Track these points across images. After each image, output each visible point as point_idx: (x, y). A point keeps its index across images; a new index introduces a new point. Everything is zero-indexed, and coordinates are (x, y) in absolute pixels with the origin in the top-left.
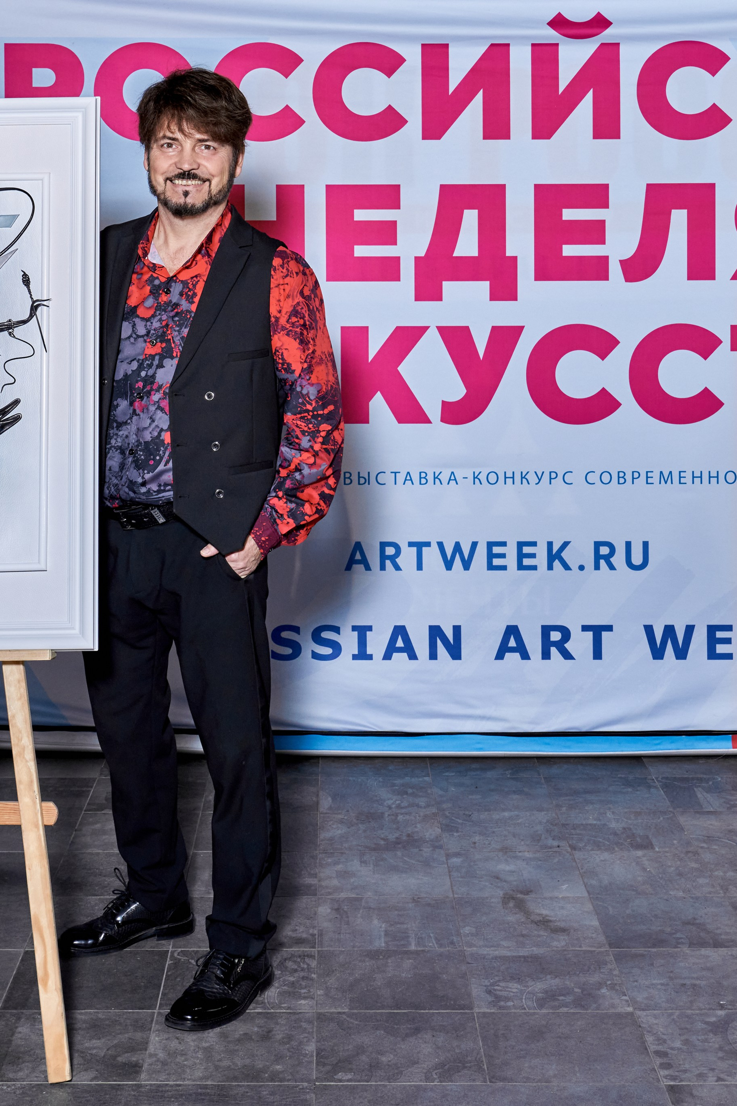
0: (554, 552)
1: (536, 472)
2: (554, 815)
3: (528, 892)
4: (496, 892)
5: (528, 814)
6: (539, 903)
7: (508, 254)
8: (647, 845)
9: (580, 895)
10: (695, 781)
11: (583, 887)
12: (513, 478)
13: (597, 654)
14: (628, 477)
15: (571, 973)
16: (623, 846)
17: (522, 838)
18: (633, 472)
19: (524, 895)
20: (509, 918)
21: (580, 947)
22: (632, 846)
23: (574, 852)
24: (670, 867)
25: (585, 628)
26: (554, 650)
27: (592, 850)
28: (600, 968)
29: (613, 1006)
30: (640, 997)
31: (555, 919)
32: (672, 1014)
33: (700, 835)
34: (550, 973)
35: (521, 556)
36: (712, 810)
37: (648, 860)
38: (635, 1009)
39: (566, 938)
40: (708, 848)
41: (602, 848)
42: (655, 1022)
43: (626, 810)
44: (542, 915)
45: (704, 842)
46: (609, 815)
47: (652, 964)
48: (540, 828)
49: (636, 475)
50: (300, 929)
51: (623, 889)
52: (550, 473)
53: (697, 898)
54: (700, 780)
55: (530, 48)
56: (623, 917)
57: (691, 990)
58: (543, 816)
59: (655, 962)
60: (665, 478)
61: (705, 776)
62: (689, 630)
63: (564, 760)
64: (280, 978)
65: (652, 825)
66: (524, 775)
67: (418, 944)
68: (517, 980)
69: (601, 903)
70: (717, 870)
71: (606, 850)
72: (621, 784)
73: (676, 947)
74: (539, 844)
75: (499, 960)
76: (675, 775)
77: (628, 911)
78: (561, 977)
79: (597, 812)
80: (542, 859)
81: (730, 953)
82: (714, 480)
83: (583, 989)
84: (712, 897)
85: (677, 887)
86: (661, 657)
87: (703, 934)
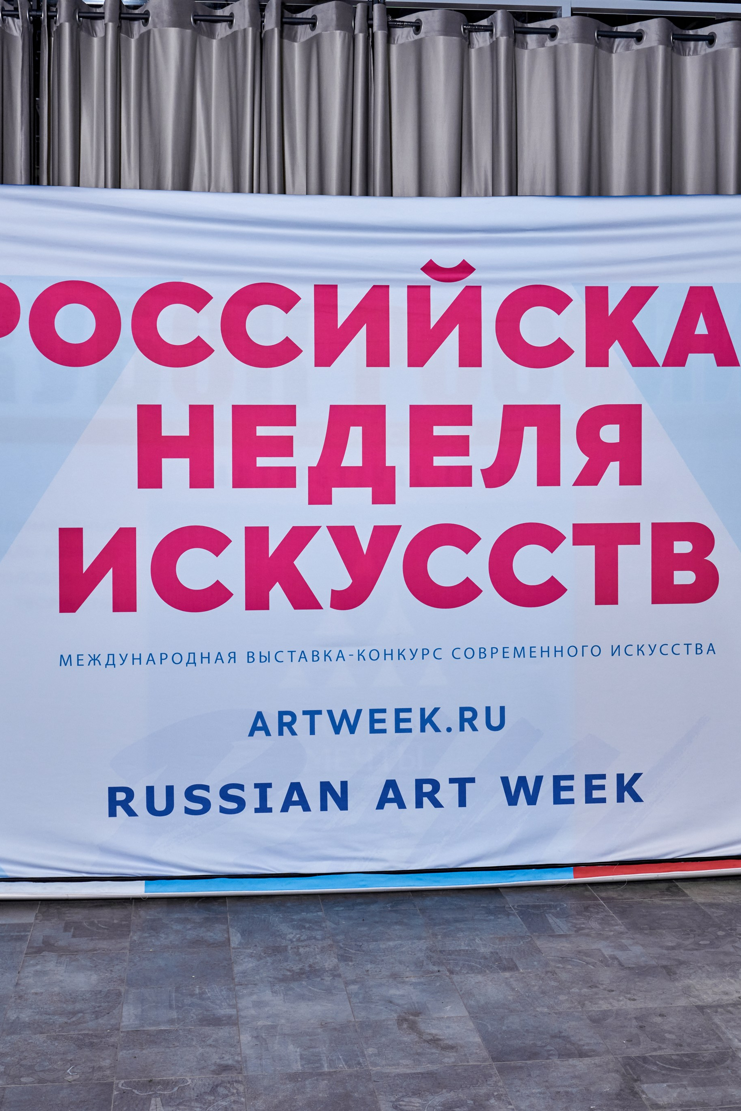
1: (410, 650)
2: (432, 943)
3: (417, 1014)
4: (392, 1015)
5: (410, 942)
6: (429, 1023)
7: (388, 464)
8: (513, 968)
9: (463, 1015)
10: (546, 908)
11: (464, 1007)
12: (392, 654)
13: (462, 802)
14: (488, 652)
15: (463, 1086)
16: (493, 969)
17: (407, 965)
18: (492, 648)
19: (415, 1017)
20: (405, 1039)
21: (468, 1062)
22: (500, 969)
23: (452, 976)
24: (534, 986)
25: (452, 781)
26: (425, 800)
27: (468, 973)
28: (487, 1080)
30: (523, 1105)
31: (444, 1037)
33: (555, 956)
34: (445, 1087)
35: (398, 721)
36: (562, 933)
37: (515, 981)
39: (455, 1054)
40: (563, 968)
41: (476, 971)
43: (492, 936)
44: (432, 1034)
45: (560, 962)
46: (478, 941)
47: (530, 1075)
48: (420, 955)
49: (494, 651)
50: (227, 1057)
51: (497, 1008)
52: (423, 649)
53: (560, 1013)
54: (550, 907)
55: (406, 289)
56: (500, 1033)
57: (565, 1097)
58: (423, 945)
59: (532, 1073)
60: (519, 653)
61: (553, 903)
62: (539, 780)
63: (434, 893)
64: (214, 1103)
65: (514, 949)
66: (403, 907)
67: (330, 1066)
68: (418, 1095)
69: (480, 1021)
70: (573, 987)
71: (479, 973)
72: (484, 912)
73: (548, 1059)
74: (422, 970)
75: (401, 1078)
76: (528, 903)
77: (504, 1028)
78: (455, 1091)
79: (467, 939)
80: (426, 983)
81: (593, 1062)
82: (559, 654)
83: (475, 1101)
84: (573, 1012)
85: (542, 1004)
86: (515, 804)
87: (569, 1046)
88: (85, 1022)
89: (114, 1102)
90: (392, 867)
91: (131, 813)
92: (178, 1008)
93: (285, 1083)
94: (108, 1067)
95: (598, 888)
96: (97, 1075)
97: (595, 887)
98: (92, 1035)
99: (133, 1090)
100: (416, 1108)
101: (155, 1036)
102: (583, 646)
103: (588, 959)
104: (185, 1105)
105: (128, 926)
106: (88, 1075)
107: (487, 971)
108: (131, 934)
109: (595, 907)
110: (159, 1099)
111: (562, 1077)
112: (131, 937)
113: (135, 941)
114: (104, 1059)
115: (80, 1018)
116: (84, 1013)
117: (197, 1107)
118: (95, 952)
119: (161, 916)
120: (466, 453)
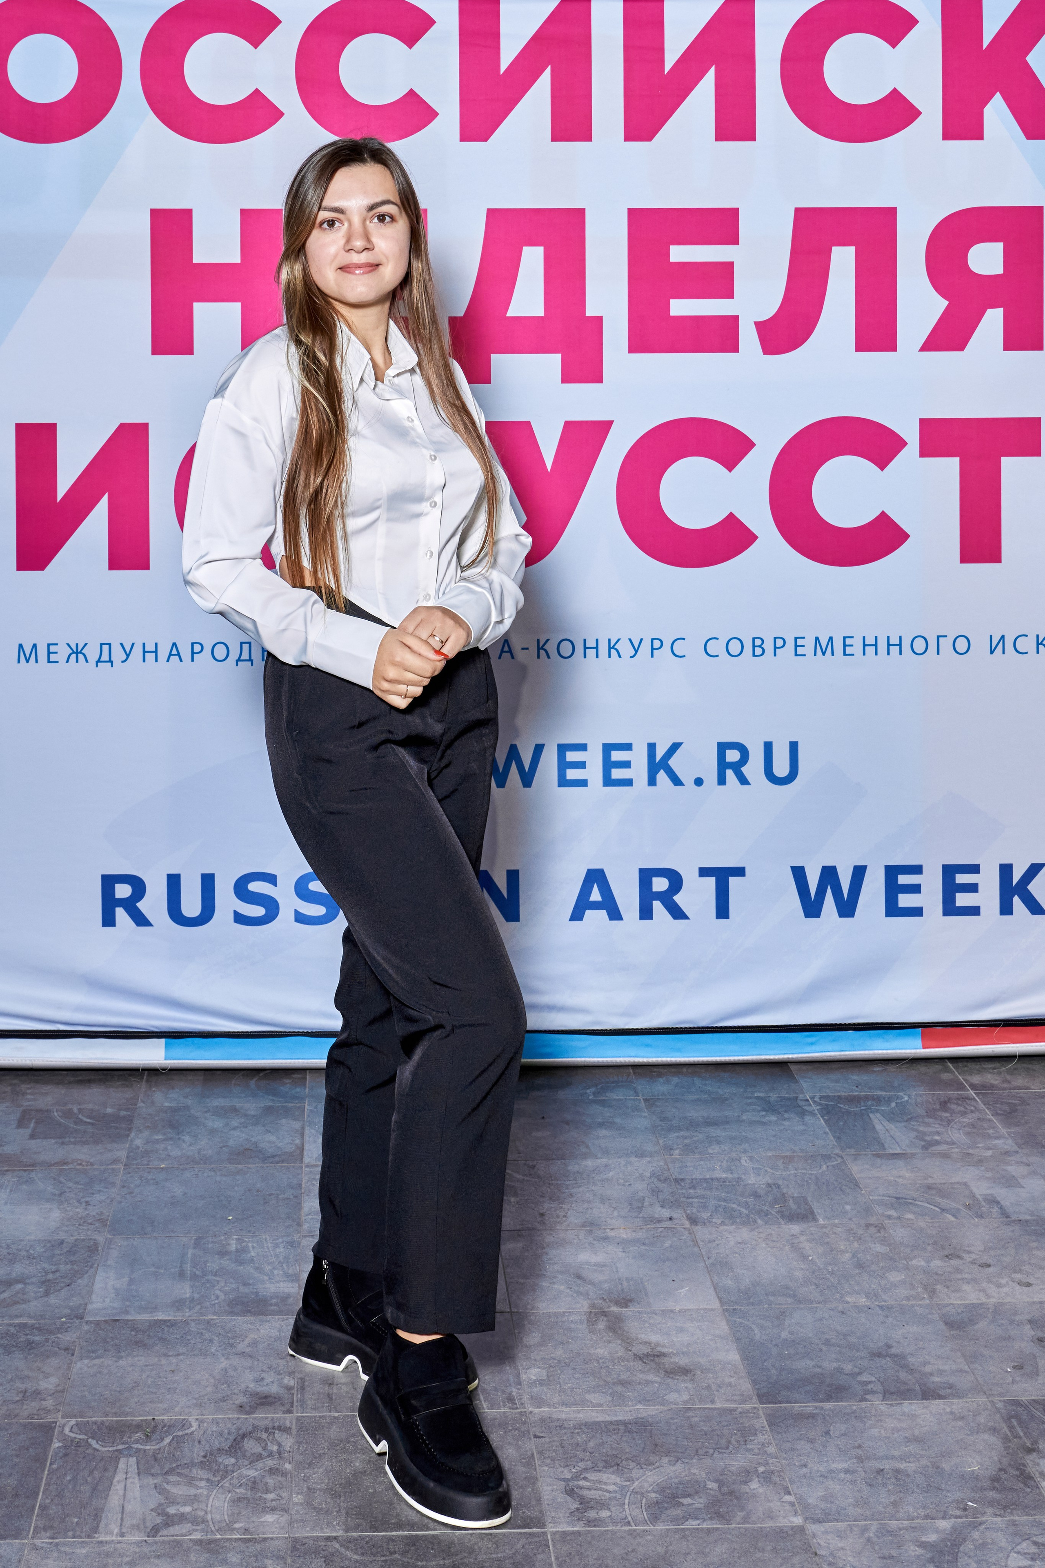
0: (658, 759)
1: (630, 640)
2: (662, 1163)
3: (625, 1302)
4: (578, 1303)
5: (622, 1161)
6: (645, 1322)
7: (589, 313)
8: (805, 1215)
9: (708, 1307)
10: (871, 1103)
11: (712, 1291)
12: (597, 648)
13: (722, 911)
14: (768, 646)
15: (700, 1452)
16: (769, 1217)
17: (614, 1205)
18: (775, 638)
19: (622, 1307)
20: (599, 1351)
21: (713, 1402)
22: (783, 1217)
23: (695, 1228)
24: (843, 1252)
25: (704, 872)
26: (657, 905)
27: (723, 1223)
28: (746, 1441)
29: (770, 1515)
30: (813, 1497)
31: (671, 1350)
32: (865, 1529)
33: (883, 1195)
34: (668, 1453)
35: (608, 765)
36: (898, 1151)
37: (808, 1241)
38: (806, 1519)
39: (689, 1385)
40: (899, 1218)
41: (738, 1220)
42: (839, 1544)
43: (770, 1154)
44: (650, 1343)
45: (892, 1206)
46: (745, 1161)
47: (827, 1433)
48: (640, 1187)
49: (780, 643)
50: (269, 1377)
51: (773, 1295)
52: (652, 640)
53: (889, 1308)
54: (878, 1100)
56: (777, 1345)
57: (893, 1480)
58: (644, 1167)
59: (832, 1428)
60: (823, 647)
61: (883, 1093)
62: (859, 872)
63: (673, 1070)
64: (233, 1472)
65: (810, 1179)
66: (614, 1095)
68: (615, 1468)
69: (740, 1320)
70: (915, 1257)
71: (743, 1224)
72: (759, 1108)
73: (863, 1399)
74: (641, 1215)
75: (586, 1430)
76: (839, 1092)
77: (784, 1335)
78: (687, 1461)
79: (726, 1158)
80: (647, 1241)
81: (948, 1410)
82: (894, 650)
83: (721, 1484)
84: (913, 1306)
85: (856, 1288)
86: (817, 914)
87: (903, 1375)
88: (25, 1301)
89: (51, 1464)
90: (598, 1023)
91: (141, 920)
92: (194, 1277)
94: (52, 1392)
95: (966, 1066)
96: (31, 1406)
97: (960, 1065)
98: (32, 1327)
99: (90, 1440)
100: (607, 1495)
101: (146, 1332)
102: (938, 637)
103: (943, 1202)
104: (179, 1475)
105: (129, 1120)
106: (12, 1406)
107: (759, 1221)
108: (133, 1134)
109: (960, 1102)
110: (133, 1461)
111: (888, 1438)
112: (132, 1141)
113: (138, 1148)
114: (47, 1376)
115: (18, 1293)
116: (25, 1284)
117: (201, 1479)
118: (65, 1167)
119: (189, 1102)
120: (727, 293)
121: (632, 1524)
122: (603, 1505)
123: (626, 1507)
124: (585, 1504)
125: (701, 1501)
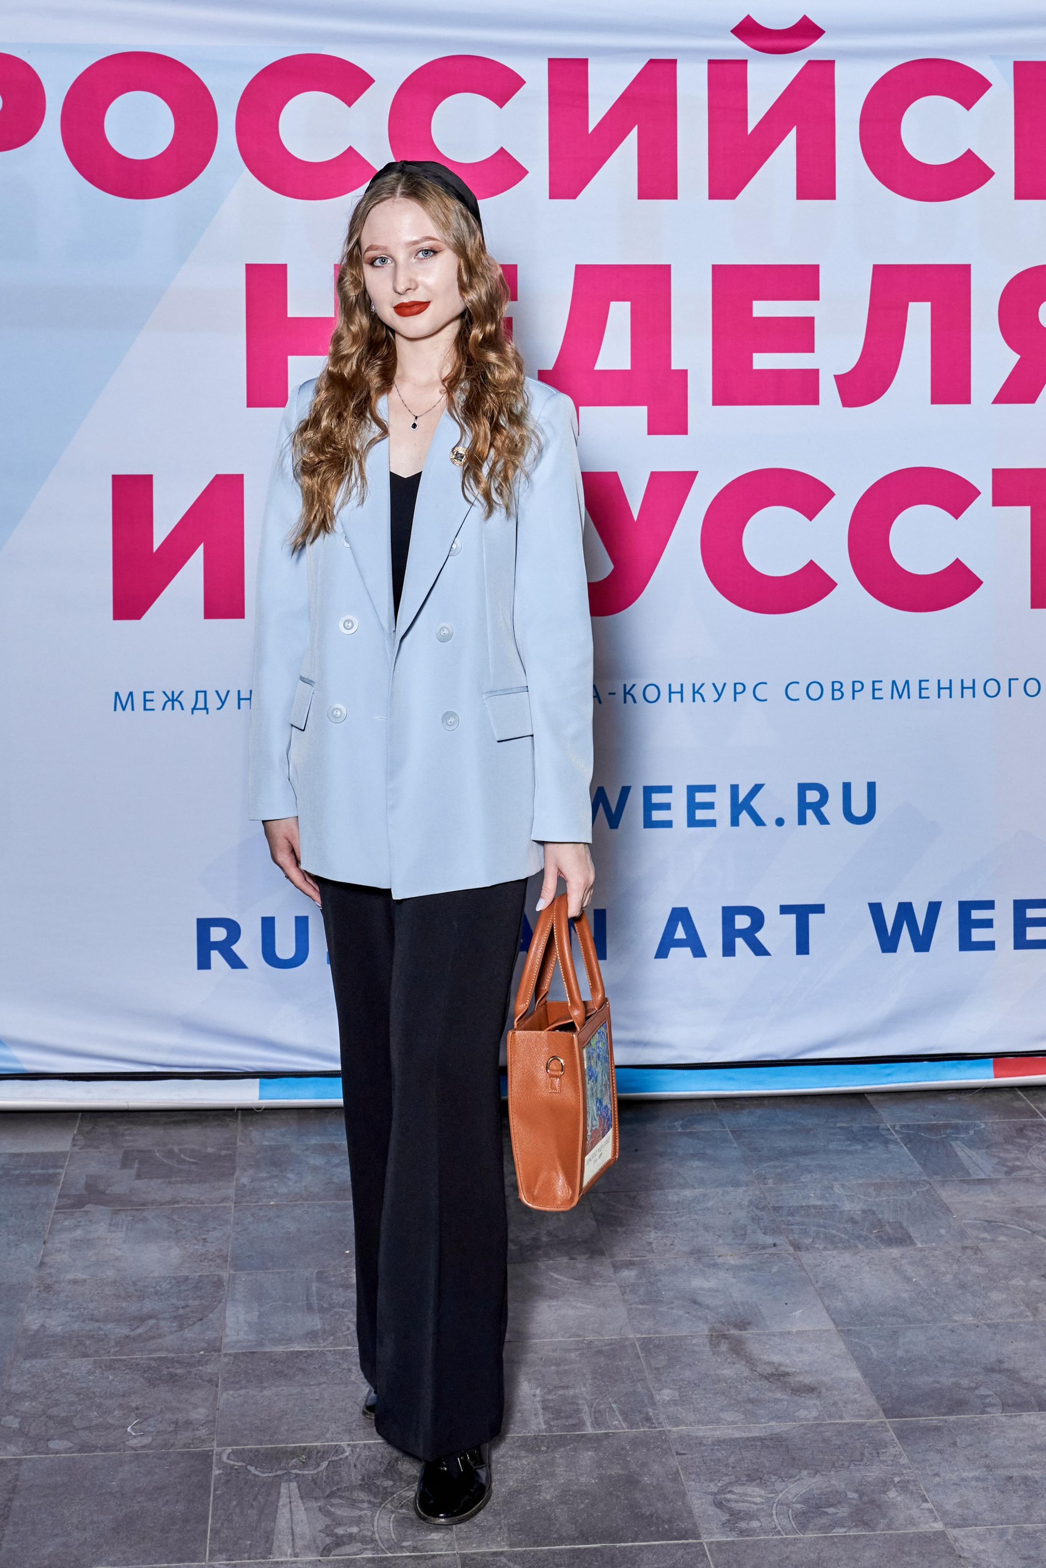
1: (714, 684)
2: (757, 1192)
3: (743, 1325)
4: (699, 1326)
5: (720, 1191)
6: (765, 1343)
7: (675, 365)
8: (903, 1239)
9: (824, 1328)
10: (950, 1131)
11: (824, 1313)
12: (681, 692)
13: (803, 947)
14: (847, 690)
15: (836, 1465)
16: (869, 1241)
17: (718, 1233)
18: (854, 682)
19: (741, 1330)
20: (725, 1372)
22: (881, 1240)
23: (799, 1253)
24: (944, 1274)
25: (785, 910)
26: (739, 942)
27: (825, 1249)
28: (878, 1453)
29: (912, 1522)
30: (950, 1503)
31: (794, 1370)
32: (1002, 1533)
33: (975, 1219)
34: (805, 1466)
35: (693, 806)
36: (983, 1176)
37: (909, 1263)
38: (946, 1524)
39: (817, 1402)
40: (992, 1240)
41: (840, 1245)
42: (981, 1547)
43: (861, 1181)
44: (773, 1363)
45: (985, 1230)
46: (837, 1189)
47: (955, 1444)
48: (741, 1215)
49: (858, 686)
51: (884, 1315)
52: (735, 684)
53: (996, 1326)
54: (956, 1128)
55: (705, 66)
56: (894, 1363)
57: (1022, 1486)
58: (741, 1195)
59: (958, 1440)
60: (900, 690)
61: (960, 1122)
62: (934, 908)
63: (755, 1102)
64: (393, 1494)
65: (903, 1204)
66: (702, 1128)
67: (597, 1423)
68: (758, 1481)
69: (857, 1340)
70: (1014, 1277)
71: (845, 1248)
72: (843, 1138)
73: (983, 1412)
74: (746, 1242)
75: (725, 1447)
76: (918, 1121)
77: (900, 1353)
78: (825, 1473)
79: (820, 1185)
80: (755, 1267)
82: (968, 693)
83: (861, 1494)
84: (1019, 1323)
85: (962, 1308)
86: (894, 949)
87: (1018, 1388)
88: (160, 1336)
89: (215, 1490)
90: (681, 1057)
91: (235, 962)
92: (322, 1310)
93: (518, 1457)
94: (203, 1422)
95: (1036, 1094)
96: (183, 1437)
97: (1031, 1093)
98: (172, 1361)
99: (249, 1467)
100: (755, 1507)
101: (285, 1363)
102: (1010, 680)
103: (1033, 1224)
104: (341, 1497)
105: (231, 1158)
106: (166, 1436)
107: (860, 1246)
108: (237, 1174)
109: (1035, 1129)
110: (294, 1485)
111: (1013, 1447)
112: (237, 1179)
113: (245, 1185)
114: (196, 1406)
115: (152, 1328)
116: (157, 1319)
117: (363, 1501)
118: (176, 1206)
119: (287, 1140)
120: (808, 347)
121: (783, 1533)
122: (750, 1516)
123: (775, 1517)
124: (736, 1516)
125: (845, 1509)
